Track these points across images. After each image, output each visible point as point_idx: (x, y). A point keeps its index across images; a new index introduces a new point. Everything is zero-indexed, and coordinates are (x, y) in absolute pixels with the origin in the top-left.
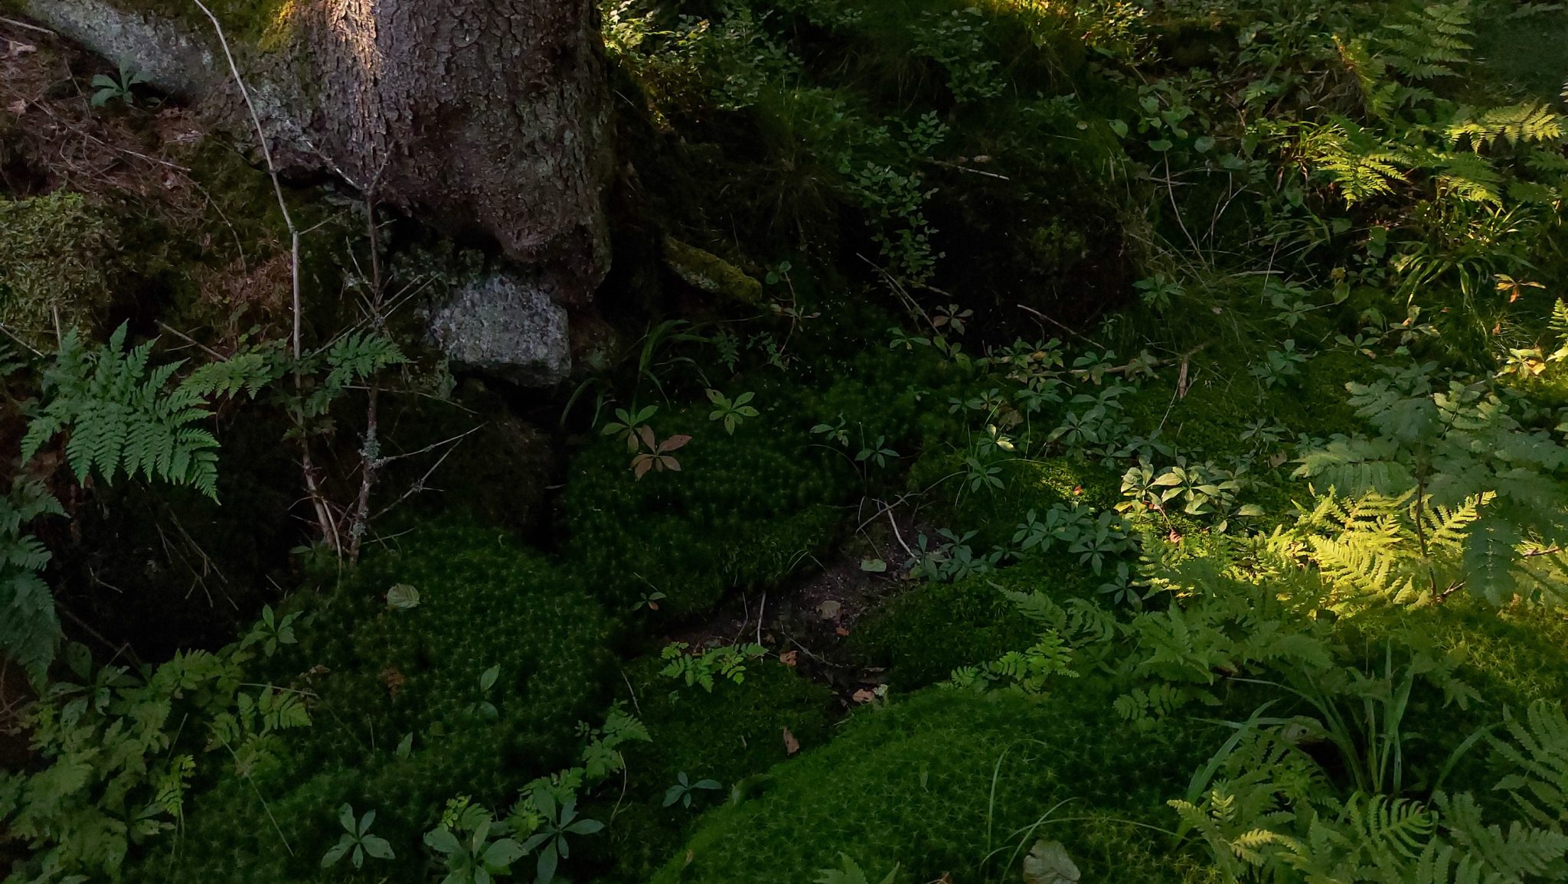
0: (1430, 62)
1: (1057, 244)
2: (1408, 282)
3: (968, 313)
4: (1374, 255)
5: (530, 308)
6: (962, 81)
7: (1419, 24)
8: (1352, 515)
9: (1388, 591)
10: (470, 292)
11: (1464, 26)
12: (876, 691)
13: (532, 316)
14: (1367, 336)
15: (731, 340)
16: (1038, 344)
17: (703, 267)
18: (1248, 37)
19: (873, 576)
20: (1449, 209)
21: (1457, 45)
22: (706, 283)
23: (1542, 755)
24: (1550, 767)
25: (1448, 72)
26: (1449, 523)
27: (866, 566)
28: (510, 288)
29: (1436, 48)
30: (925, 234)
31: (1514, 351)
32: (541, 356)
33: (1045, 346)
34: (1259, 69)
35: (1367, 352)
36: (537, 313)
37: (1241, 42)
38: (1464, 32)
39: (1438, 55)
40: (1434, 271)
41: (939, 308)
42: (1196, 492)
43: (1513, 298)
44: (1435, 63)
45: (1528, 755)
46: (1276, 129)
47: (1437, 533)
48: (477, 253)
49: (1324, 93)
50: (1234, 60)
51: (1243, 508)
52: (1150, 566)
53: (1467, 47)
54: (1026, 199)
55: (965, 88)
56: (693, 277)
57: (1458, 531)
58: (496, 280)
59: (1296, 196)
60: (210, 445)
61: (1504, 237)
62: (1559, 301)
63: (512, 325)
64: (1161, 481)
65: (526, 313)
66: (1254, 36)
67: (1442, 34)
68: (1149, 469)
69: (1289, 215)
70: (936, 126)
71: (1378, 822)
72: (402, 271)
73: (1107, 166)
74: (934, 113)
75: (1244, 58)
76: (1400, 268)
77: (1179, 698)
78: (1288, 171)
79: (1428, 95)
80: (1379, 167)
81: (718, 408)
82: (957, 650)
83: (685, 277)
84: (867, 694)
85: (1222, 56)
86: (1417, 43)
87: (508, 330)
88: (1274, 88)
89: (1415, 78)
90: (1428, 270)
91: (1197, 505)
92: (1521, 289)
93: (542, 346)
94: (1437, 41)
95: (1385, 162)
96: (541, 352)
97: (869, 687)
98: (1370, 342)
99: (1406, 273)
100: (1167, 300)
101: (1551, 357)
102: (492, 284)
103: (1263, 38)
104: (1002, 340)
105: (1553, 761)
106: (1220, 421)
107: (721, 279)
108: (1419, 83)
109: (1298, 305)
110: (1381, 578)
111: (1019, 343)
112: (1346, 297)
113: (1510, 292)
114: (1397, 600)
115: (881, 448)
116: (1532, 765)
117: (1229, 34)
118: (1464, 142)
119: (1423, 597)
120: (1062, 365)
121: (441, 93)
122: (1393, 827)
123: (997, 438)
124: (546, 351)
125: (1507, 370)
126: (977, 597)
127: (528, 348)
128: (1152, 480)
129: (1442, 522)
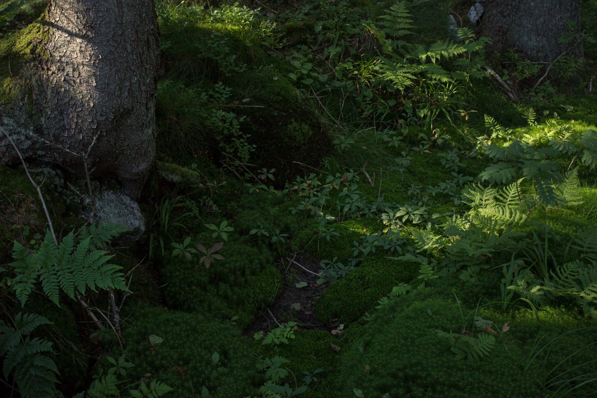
0: (400, 29)
1: (300, 131)
2: (428, 120)
3: (273, 170)
4: (410, 112)
5: (125, 204)
6: (226, 67)
7: (390, 14)
8: (484, 200)
9: (512, 219)
10: (97, 202)
11: (407, 13)
12: (338, 328)
13: (126, 207)
14: (423, 145)
15: (193, 203)
16: (306, 177)
17: (173, 172)
18: (319, 28)
19: (304, 288)
20: (428, 88)
21: (408, 21)
22: (176, 178)
23: (586, 245)
24: (590, 248)
25: (408, 32)
26: (510, 195)
27: (298, 286)
28: (113, 197)
29: (400, 23)
30: (243, 138)
31: (478, 138)
32: (137, 225)
33: (309, 178)
34: (329, 42)
35: (427, 151)
36: (127, 206)
37: (317, 31)
38: (409, 15)
39: (402, 26)
40: (435, 114)
41: (259, 171)
42: (414, 214)
43: (467, 118)
44: (402, 29)
45: (582, 247)
46: (349, 66)
47: (508, 200)
48: (96, 183)
49: (359, 48)
50: (315, 39)
51: (433, 215)
52: (420, 243)
53: (411, 21)
54: (276, 114)
55: (228, 69)
56: (171, 176)
57: (514, 197)
58: (106, 194)
59: (369, 93)
60: (117, 269)
61: (452, 95)
62: (485, 115)
63: (121, 213)
64: (398, 214)
65: (124, 206)
66: (321, 27)
67: (401, 17)
68: (391, 212)
69: (370, 102)
70: (224, 89)
71: (561, 272)
72: (70, 198)
73: (296, 93)
74: (221, 83)
75: (320, 38)
76: (422, 116)
77: (477, 269)
78: (360, 84)
79: (404, 43)
80: (404, 75)
81: (214, 231)
82: (363, 300)
83: (166, 177)
84: (336, 331)
85: (310, 38)
86: (392, 22)
87: (120, 216)
88: (339, 49)
89: (396, 37)
90: (433, 114)
91: (417, 219)
92: (468, 113)
93: (136, 220)
94: (399, 20)
95: (405, 73)
96: (137, 223)
97: (336, 328)
98: (425, 147)
99: (425, 116)
100: (349, 146)
101: (492, 137)
102: (104, 196)
103: (325, 28)
104: (291, 180)
105: (590, 246)
106: (393, 191)
107: (183, 176)
108: (397, 39)
109: (394, 138)
110: (508, 214)
111: (299, 179)
112: (408, 131)
113: (465, 116)
114: (516, 220)
115: (279, 234)
116: (585, 249)
117: (310, 28)
118: (428, 60)
119: (524, 216)
120: (320, 184)
121: (125, 104)
122: (568, 272)
123: (325, 216)
124: (138, 222)
125: (479, 146)
126: (359, 278)
127: (131, 223)
128: (394, 216)
129: (508, 196)
